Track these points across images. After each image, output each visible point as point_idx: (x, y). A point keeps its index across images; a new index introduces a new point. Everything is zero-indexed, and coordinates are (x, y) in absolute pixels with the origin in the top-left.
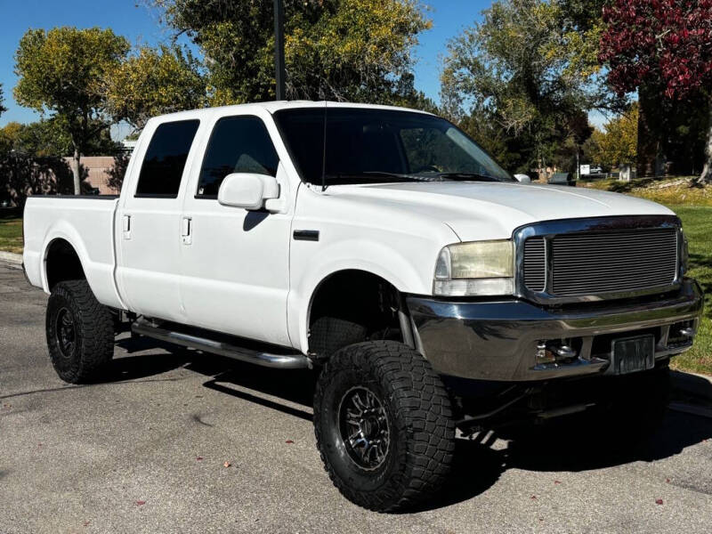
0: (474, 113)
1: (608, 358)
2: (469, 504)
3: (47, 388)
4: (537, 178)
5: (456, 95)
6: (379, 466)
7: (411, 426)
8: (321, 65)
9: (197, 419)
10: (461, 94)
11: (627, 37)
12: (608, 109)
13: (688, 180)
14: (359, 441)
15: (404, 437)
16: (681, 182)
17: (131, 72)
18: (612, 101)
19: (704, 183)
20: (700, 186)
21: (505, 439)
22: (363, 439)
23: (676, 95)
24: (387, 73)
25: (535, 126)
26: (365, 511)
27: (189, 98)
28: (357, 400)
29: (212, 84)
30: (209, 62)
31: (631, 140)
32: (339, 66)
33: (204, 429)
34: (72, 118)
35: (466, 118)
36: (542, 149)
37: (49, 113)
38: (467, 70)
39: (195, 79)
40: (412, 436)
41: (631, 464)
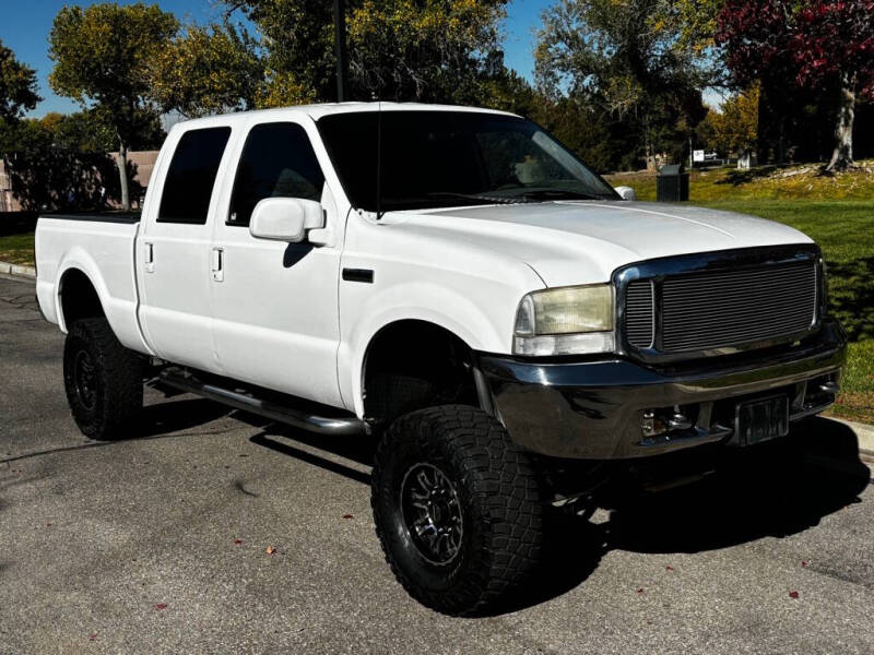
0: (573, 94)
1: (732, 426)
2: (561, 602)
3: (66, 446)
4: (645, 167)
5: (552, 74)
6: (450, 561)
7: (488, 515)
8: (396, 43)
9: (239, 486)
10: (558, 73)
11: (751, 12)
12: (724, 87)
13: (816, 168)
14: (427, 527)
15: (480, 528)
16: (808, 169)
17: (178, 56)
18: (729, 78)
19: (833, 170)
20: (830, 174)
21: (607, 509)
22: (432, 526)
23: (809, 82)
24: (472, 50)
25: (642, 107)
26: (435, 614)
27: (245, 84)
28: (423, 478)
29: (272, 67)
30: (267, 42)
31: (751, 121)
32: (416, 43)
33: (247, 500)
34: (116, 108)
35: (563, 100)
36: (650, 135)
37: (90, 103)
38: (564, 45)
39: (251, 61)
40: (489, 528)
41: (758, 542)
